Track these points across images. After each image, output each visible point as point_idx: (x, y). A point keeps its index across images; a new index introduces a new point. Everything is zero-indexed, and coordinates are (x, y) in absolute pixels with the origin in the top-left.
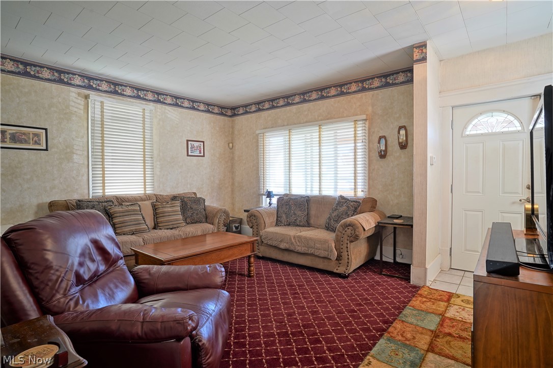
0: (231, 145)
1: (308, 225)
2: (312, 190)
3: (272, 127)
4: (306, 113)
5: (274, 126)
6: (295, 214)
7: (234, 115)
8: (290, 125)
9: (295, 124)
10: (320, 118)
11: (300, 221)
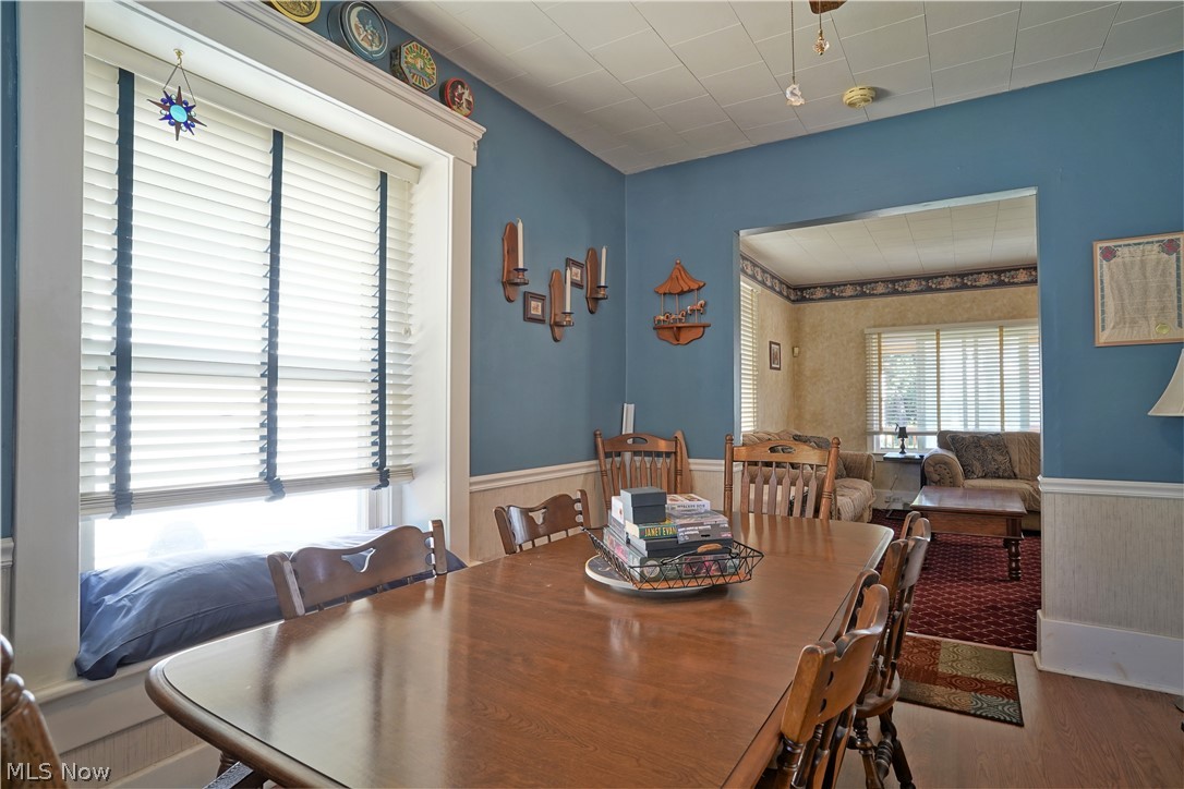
0: (796, 350)
1: (1015, 477)
2: (977, 425)
3: (894, 325)
4: (968, 305)
5: (900, 323)
6: (995, 460)
7: (803, 299)
8: (936, 323)
9: (946, 323)
10: (996, 315)
11: (1005, 470)
